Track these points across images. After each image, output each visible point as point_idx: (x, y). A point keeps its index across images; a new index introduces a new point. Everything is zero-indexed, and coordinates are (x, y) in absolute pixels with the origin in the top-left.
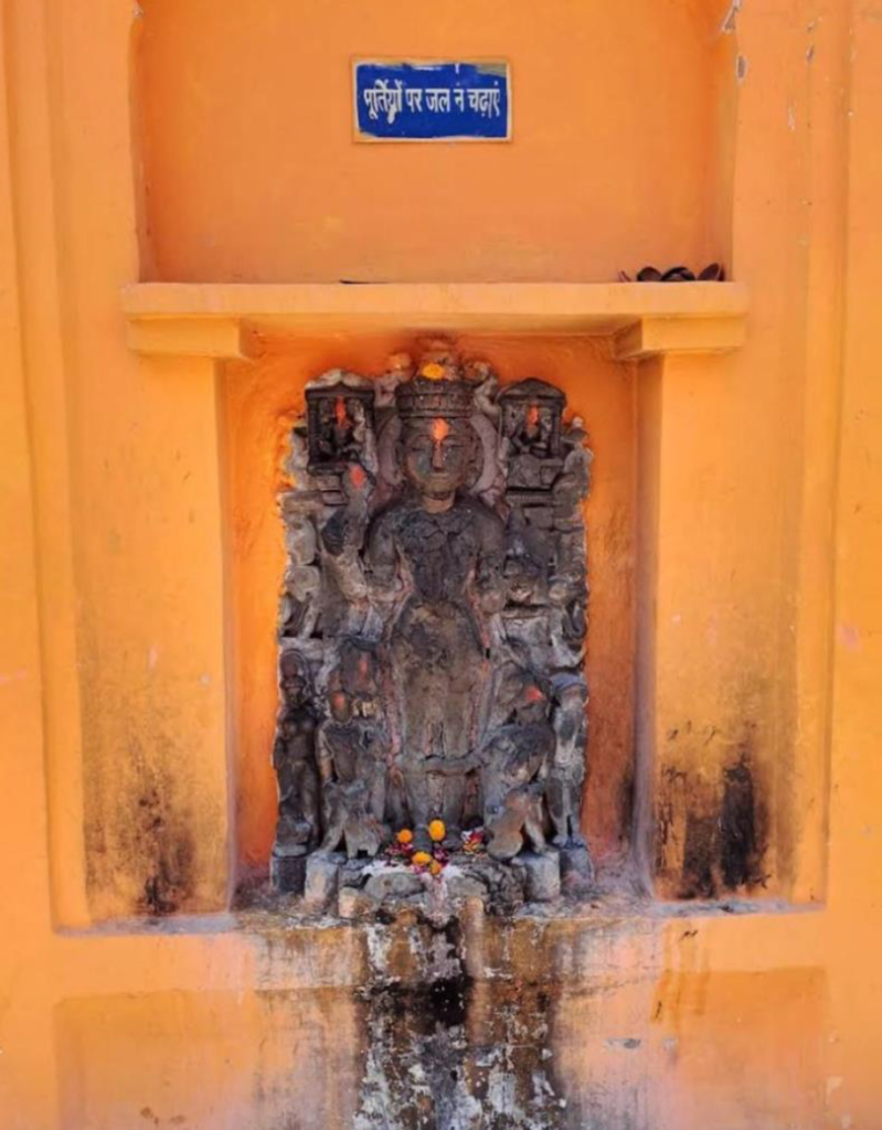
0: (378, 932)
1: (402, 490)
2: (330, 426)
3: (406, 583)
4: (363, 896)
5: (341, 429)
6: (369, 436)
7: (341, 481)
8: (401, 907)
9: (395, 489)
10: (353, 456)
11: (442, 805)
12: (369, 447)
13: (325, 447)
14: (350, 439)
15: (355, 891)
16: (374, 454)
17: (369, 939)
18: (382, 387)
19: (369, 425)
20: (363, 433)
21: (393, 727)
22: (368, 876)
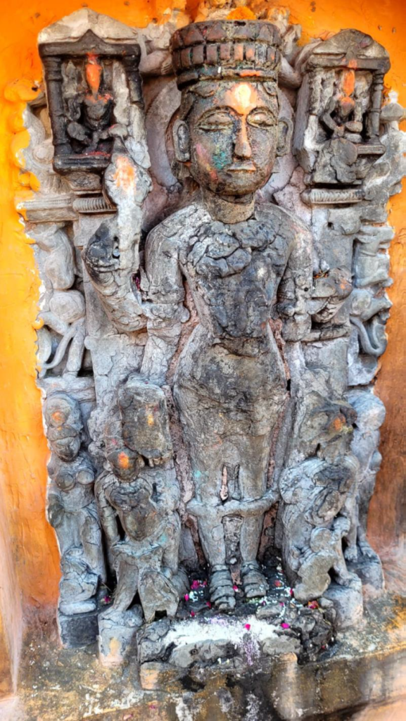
0: (186, 701)
1: (180, 191)
2: (80, 101)
3: (194, 313)
4: (167, 667)
5: (96, 105)
6: (136, 114)
7: (102, 180)
8: (211, 675)
9: (170, 192)
10: (118, 143)
11: (239, 543)
12: (136, 129)
13: (77, 131)
14: (109, 120)
15: (158, 665)
16: (144, 142)
17: (177, 708)
18: (148, 42)
19: (136, 99)
20: (127, 112)
21: (184, 474)
22: (172, 646)
